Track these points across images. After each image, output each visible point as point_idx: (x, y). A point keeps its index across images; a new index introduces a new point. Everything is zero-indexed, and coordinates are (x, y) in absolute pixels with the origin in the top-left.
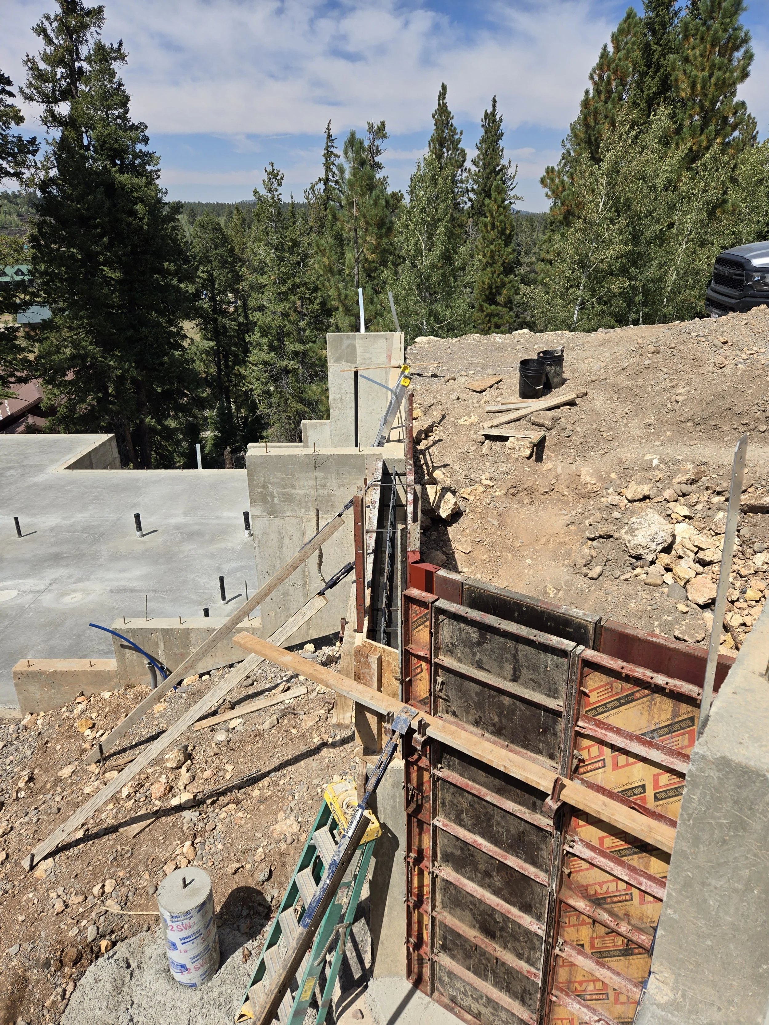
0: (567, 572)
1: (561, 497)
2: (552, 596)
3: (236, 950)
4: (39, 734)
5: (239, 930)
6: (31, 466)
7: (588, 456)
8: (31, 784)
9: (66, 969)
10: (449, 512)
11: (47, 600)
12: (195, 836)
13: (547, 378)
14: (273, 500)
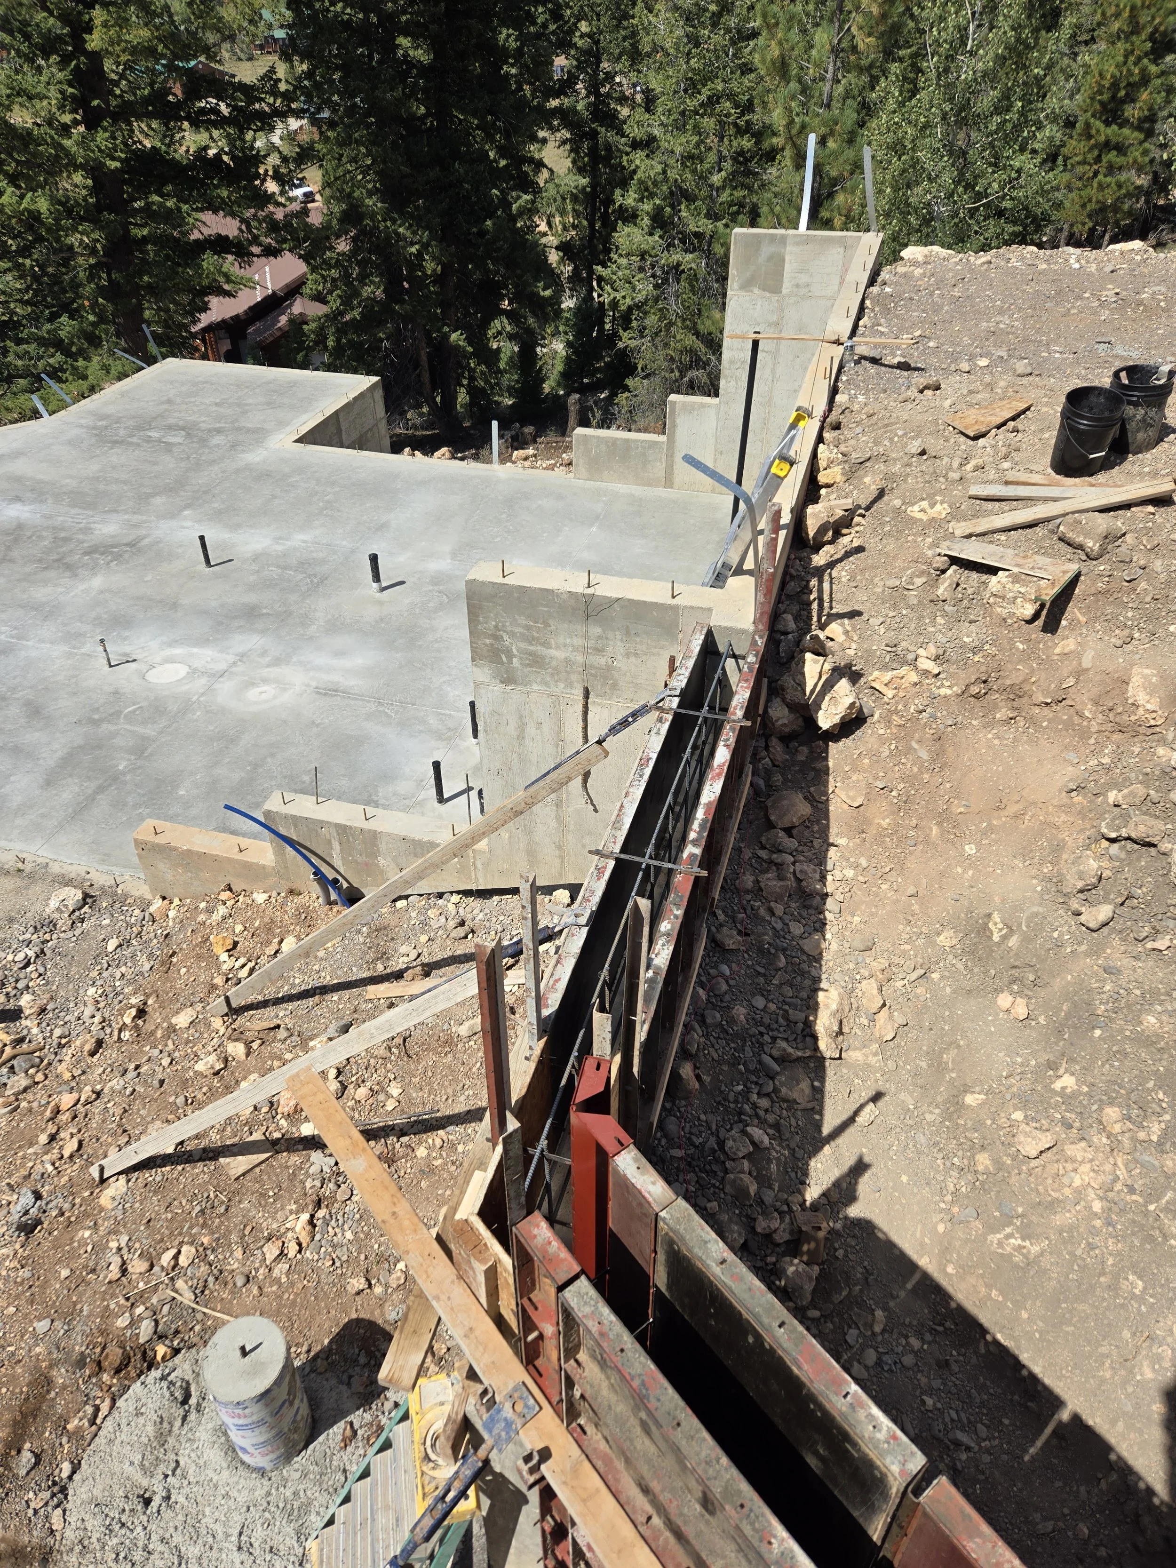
0: (1041, 895)
1: (1076, 719)
2: (996, 938)
3: (335, 1423)
4: (167, 936)
5: (349, 1384)
6: (248, 431)
7: (1161, 633)
8: (140, 1022)
9: (105, 1377)
10: (837, 720)
11: (225, 689)
12: (318, 1204)
13: (1123, 430)
14: (510, 661)
